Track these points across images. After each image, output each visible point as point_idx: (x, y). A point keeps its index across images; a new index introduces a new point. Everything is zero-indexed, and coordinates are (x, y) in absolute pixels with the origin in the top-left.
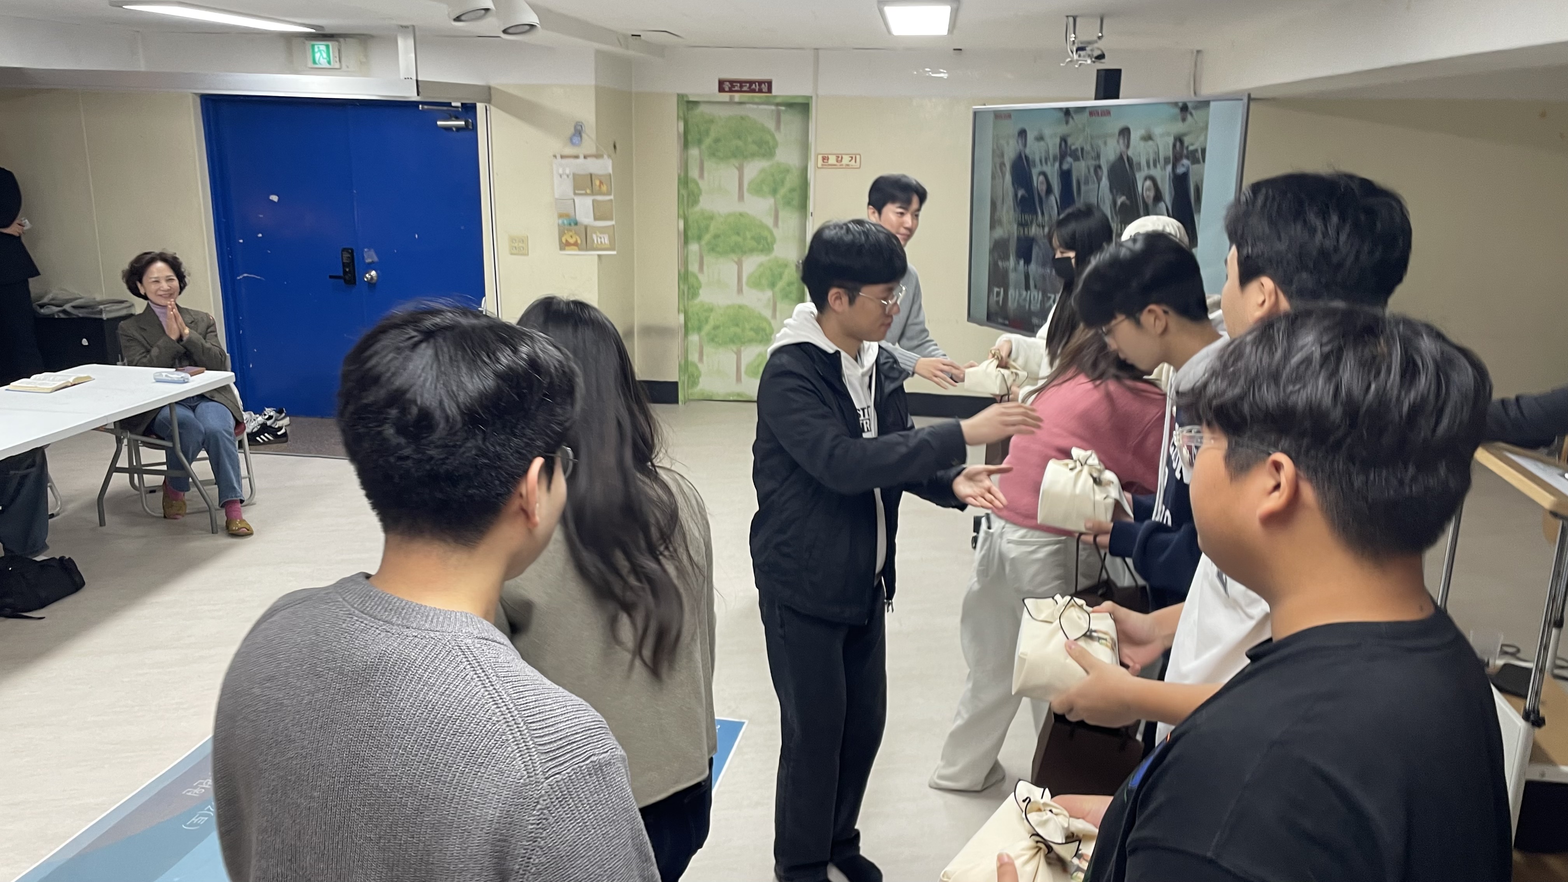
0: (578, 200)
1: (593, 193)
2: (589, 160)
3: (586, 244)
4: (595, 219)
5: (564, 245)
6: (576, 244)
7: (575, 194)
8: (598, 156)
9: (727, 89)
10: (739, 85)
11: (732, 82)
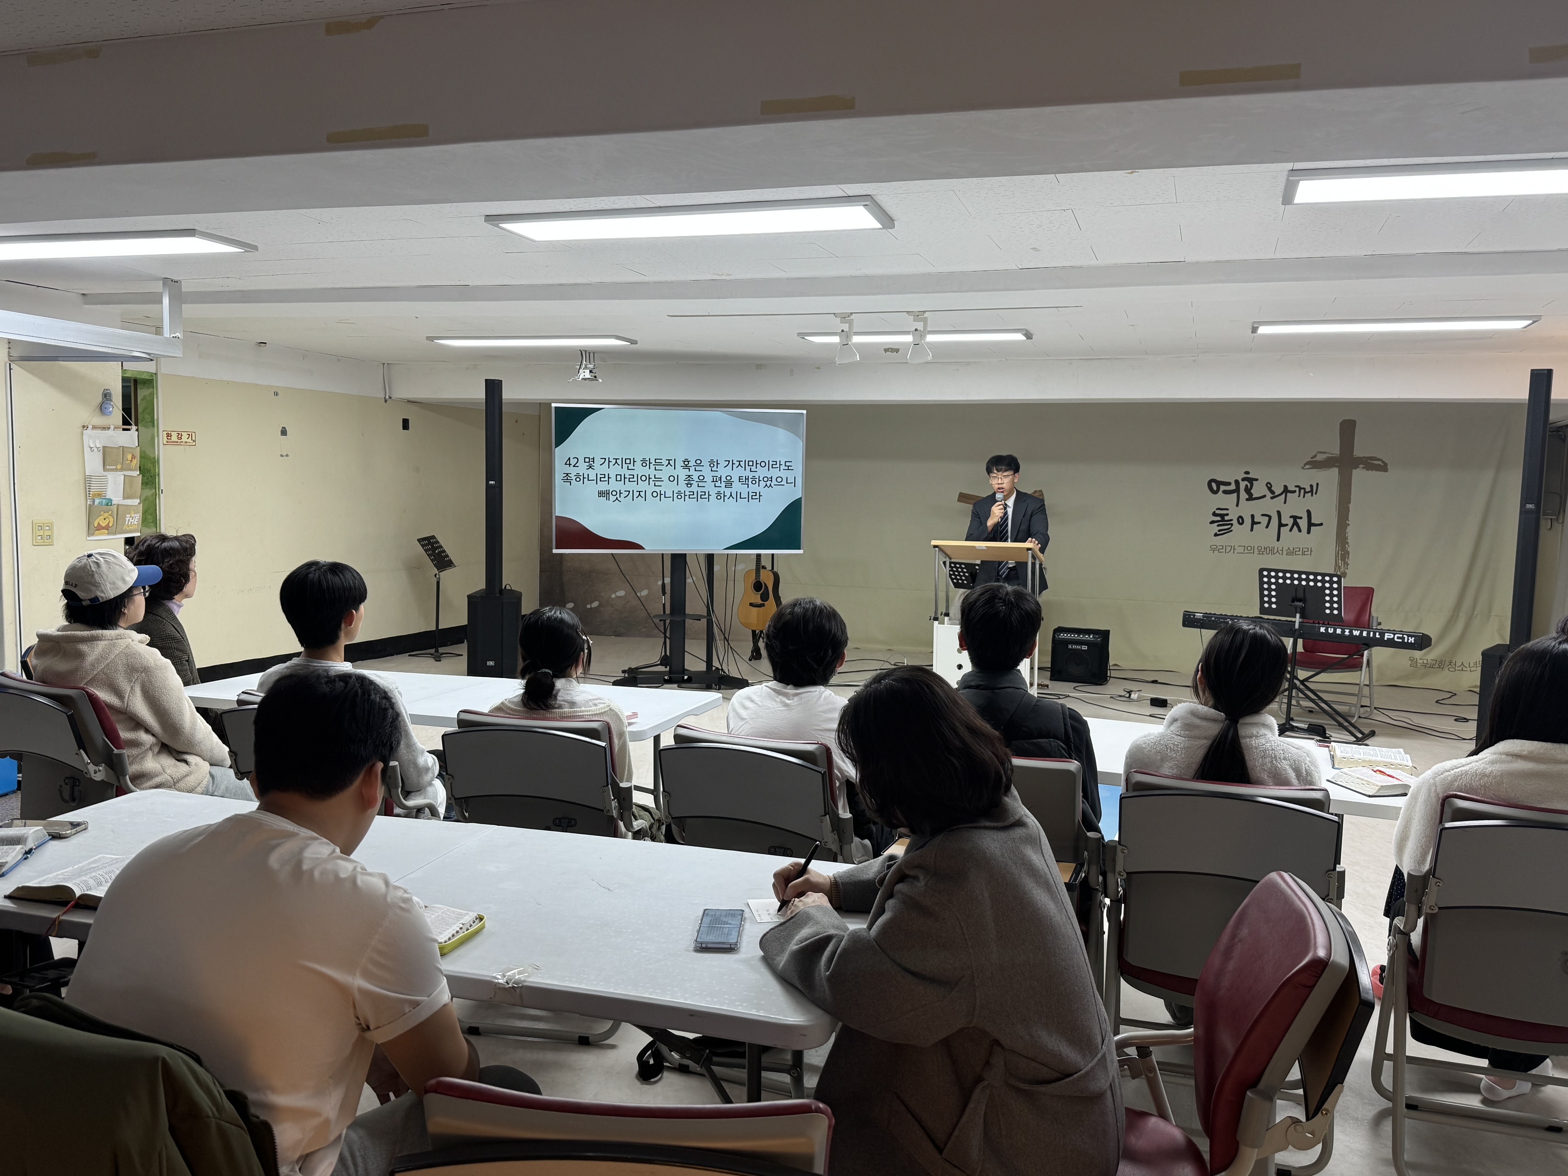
0: (110, 476)
1: (122, 469)
2: (117, 431)
3: (116, 527)
4: (124, 498)
5: (94, 530)
6: (107, 527)
8: (126, 428)
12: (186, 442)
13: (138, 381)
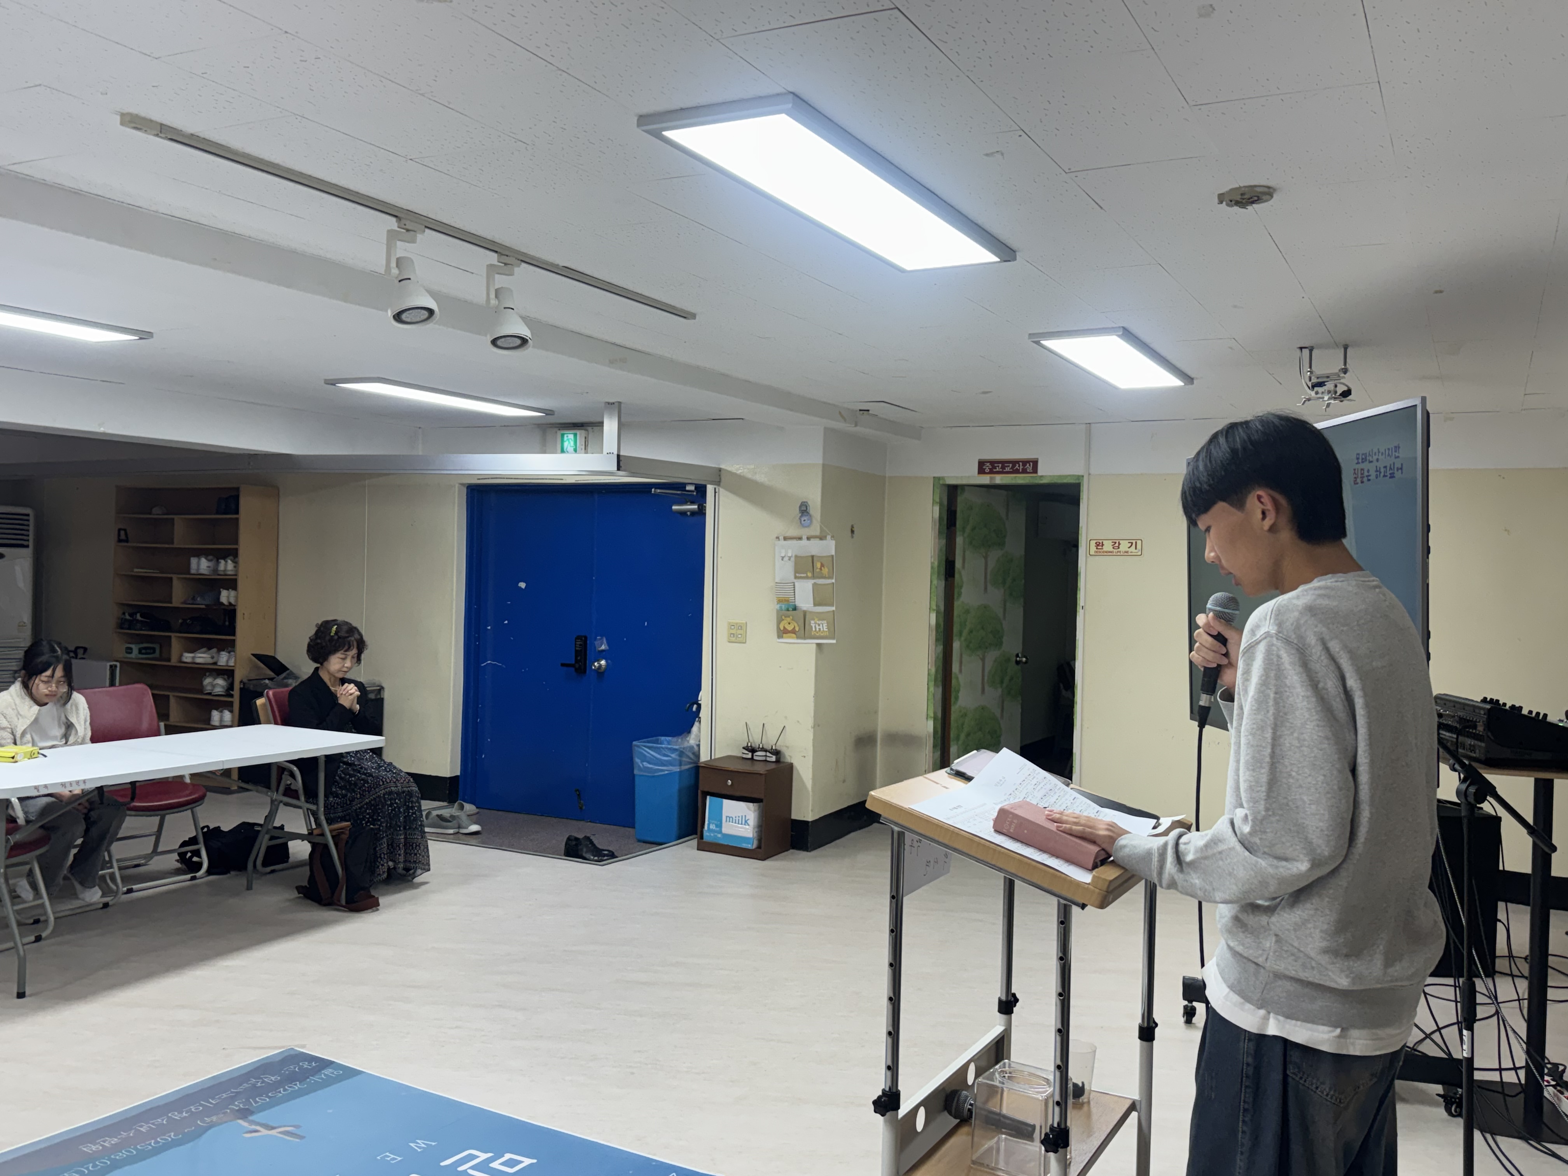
0: (798, 583)
1: (813, 577)
2: (812, 541)
3: (803, 632)
4: (815, 605)
5: (782, 633)
6: (793, 631)
7: (796, 577)
8: (822, 538)
9: (987, 470)
10: (1000, 465)
11: (993, 463)
12: (1127, 552)
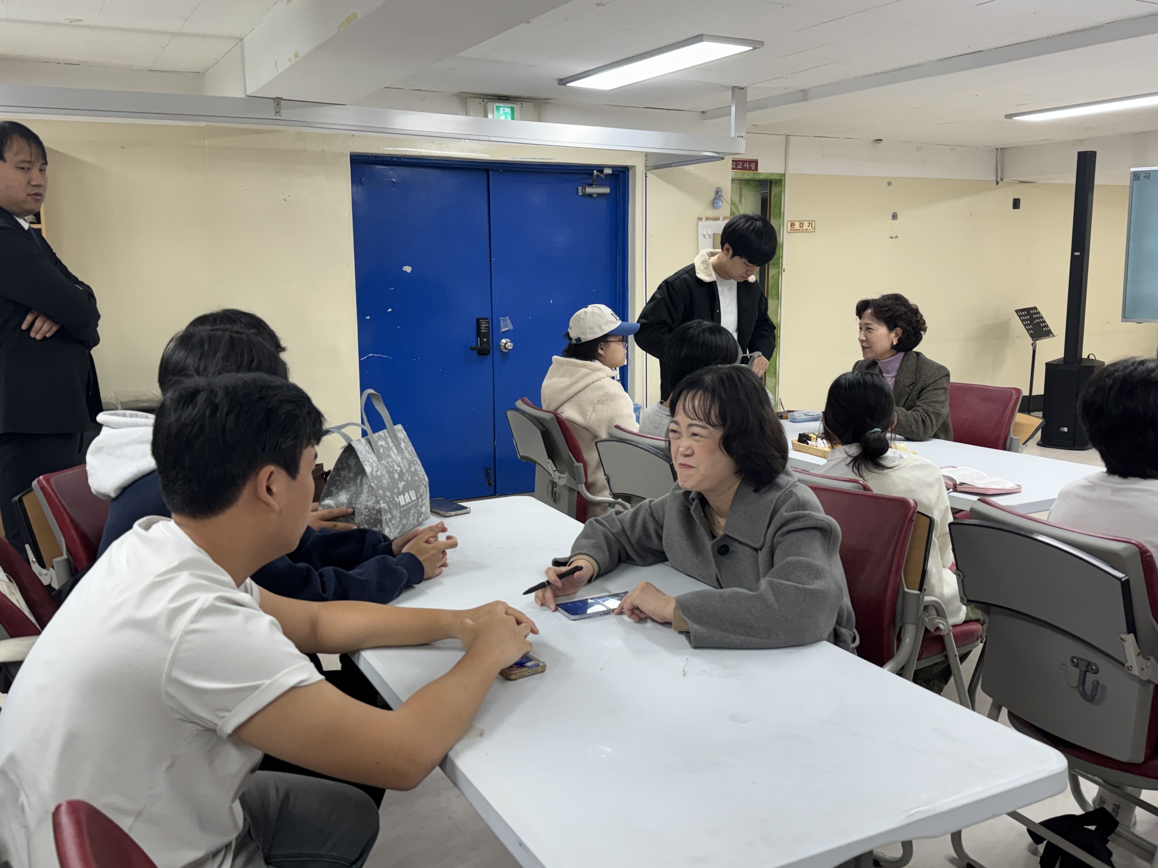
10: (735, 163)
12: (807, 230)
13: (773, 182)
